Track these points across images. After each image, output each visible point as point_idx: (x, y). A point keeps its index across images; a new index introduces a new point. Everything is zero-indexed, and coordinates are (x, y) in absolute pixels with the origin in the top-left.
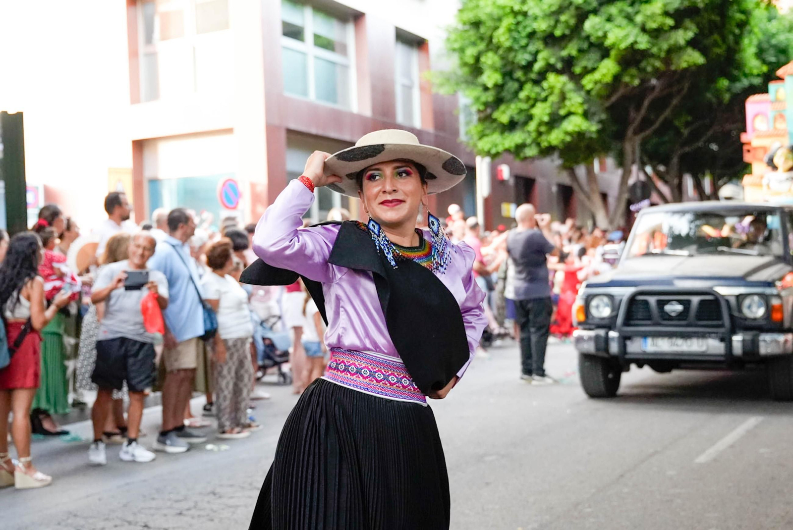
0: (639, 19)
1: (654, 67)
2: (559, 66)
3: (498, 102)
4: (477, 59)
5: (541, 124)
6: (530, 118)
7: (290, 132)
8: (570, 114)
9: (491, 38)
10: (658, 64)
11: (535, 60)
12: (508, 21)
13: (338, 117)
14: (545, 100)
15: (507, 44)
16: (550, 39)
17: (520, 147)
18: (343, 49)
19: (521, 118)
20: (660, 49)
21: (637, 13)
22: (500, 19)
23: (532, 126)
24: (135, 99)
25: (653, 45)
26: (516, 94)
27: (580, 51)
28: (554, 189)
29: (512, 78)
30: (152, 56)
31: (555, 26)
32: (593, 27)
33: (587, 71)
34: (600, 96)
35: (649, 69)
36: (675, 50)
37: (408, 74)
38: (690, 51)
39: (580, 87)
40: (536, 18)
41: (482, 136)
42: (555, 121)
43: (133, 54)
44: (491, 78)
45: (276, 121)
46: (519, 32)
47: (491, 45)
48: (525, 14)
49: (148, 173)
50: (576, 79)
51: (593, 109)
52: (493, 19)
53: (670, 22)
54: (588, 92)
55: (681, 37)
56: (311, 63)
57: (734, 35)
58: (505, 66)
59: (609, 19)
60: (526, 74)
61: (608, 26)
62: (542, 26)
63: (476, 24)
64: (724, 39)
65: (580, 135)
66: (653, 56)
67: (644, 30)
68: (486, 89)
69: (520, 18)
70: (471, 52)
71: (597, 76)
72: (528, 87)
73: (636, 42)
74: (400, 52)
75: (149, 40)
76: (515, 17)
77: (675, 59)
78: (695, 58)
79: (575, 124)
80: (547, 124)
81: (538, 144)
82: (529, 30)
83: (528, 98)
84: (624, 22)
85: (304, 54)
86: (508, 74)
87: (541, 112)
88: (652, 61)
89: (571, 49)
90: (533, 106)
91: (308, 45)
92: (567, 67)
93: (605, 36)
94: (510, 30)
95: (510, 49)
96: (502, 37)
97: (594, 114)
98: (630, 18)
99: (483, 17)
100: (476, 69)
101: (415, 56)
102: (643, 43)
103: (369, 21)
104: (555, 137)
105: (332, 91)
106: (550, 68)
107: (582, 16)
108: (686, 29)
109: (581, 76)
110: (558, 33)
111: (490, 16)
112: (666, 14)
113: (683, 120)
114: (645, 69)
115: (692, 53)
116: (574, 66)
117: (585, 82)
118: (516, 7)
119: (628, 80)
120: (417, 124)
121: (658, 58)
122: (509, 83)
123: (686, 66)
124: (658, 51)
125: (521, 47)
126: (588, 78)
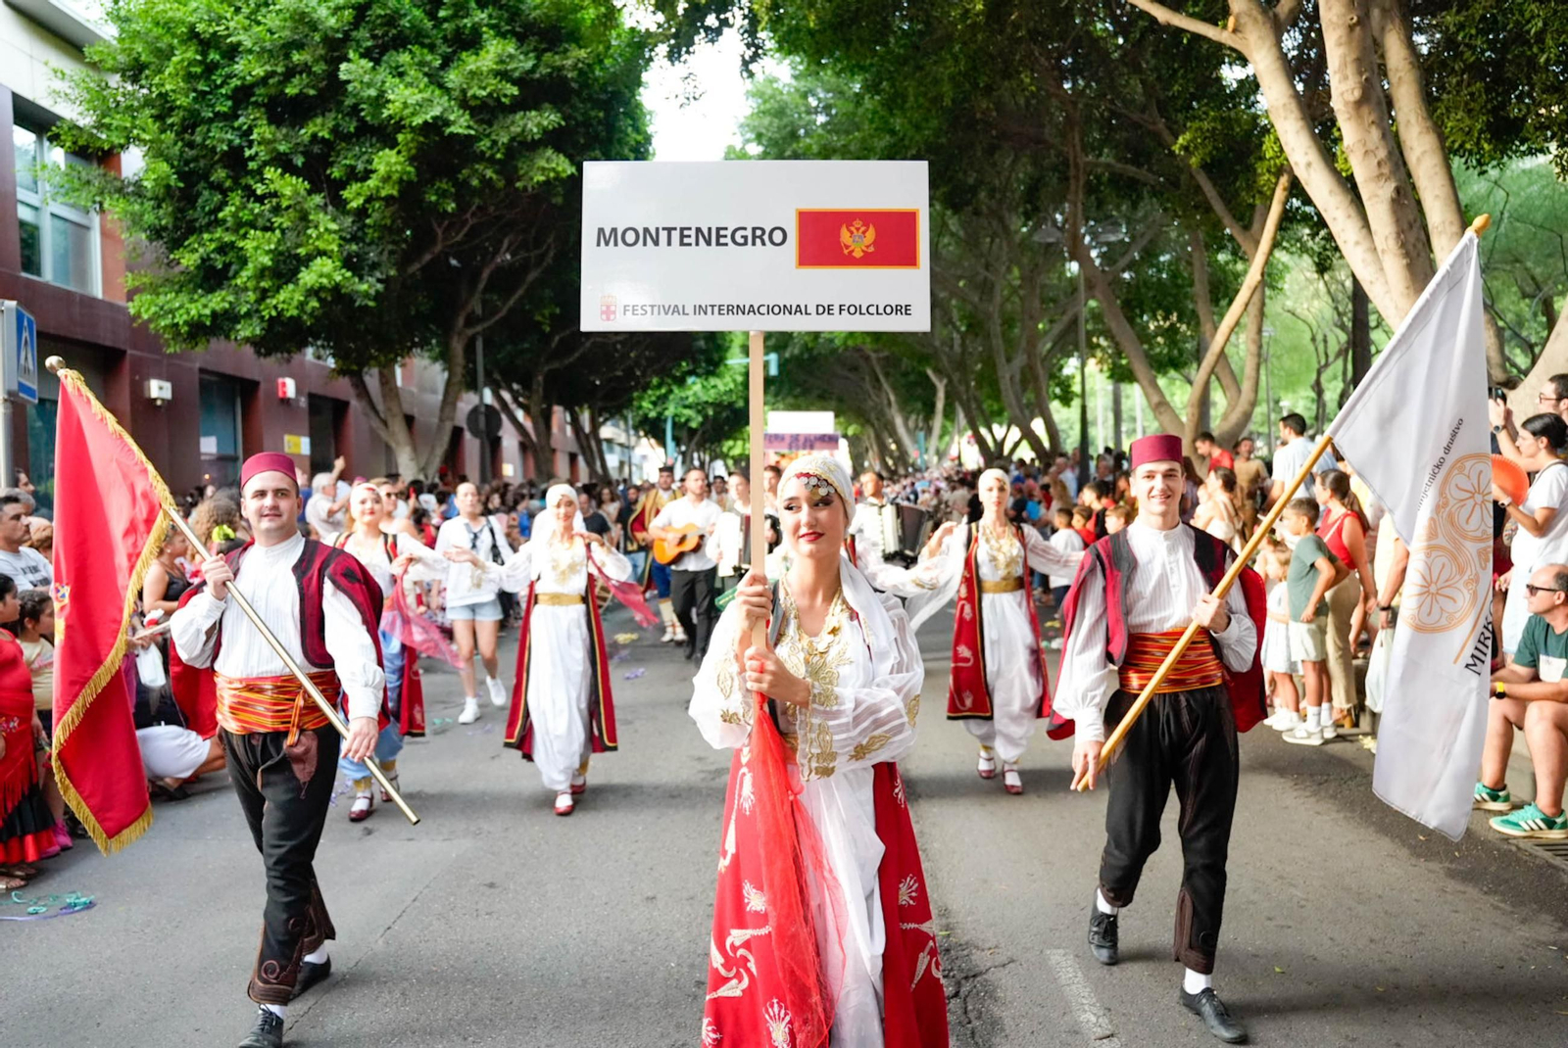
0: (453, 80)
1: (484, 181)
2: (299, 161)
5: (262, 273)
6: (242, 259)
8: (315, 254)
10: (489, 173)
11: (246, 144)
12: (186, 55)
14: (269, 228)
15: (188, 105)
16: (277, 104)
17: (224, 319)
20: (495, 143)
21: (446, 68)
23: (246, 277)
25: (480, 131)
26: (215, 213)
27: (335, 130)
29: (209, 184)
31: (285, 77)
32: (357, 78)
33: (356, 176)
34: (388, 231)
35: (475, 182)
36: (523, 147)
38: (549, 152)
39: (339, 204)
42: (285, 268)
50: (332, 188)
51: (371, 257)
53: (512, 91)
54: (355, 216)
55: (534, 122)
59: (395, 74)
60: (232, 177)
61: (390, 82)
62: (250, 68)
65: (340, 300)
66: (481, 157)
67: (464, 103)
71: (371, 184)
72: (236, 199)
73: (444, 119)
76: (204, 54)
77: (523, 167)
79: (321, 272)
80: (271, 272)
81: (259, 315)
82: (235, 82)
83: (236, 221)
84: (424, 82)
86: (201, 176)
87: (259, 249)
88: (479, 167)
89: (319, 127)
90: (246, 236)
92: (315, 168)
93: (383, 97)
94: (190, 74)
95: (195, 115)
98: (435, 79)
102: (461, 124)
104: (288, 299)
108: (542, 112)
109: (343, 184)
110: (290, 91)
111: (154, 49)
112: (503, 75)
113: (546, 312)
114: (466, 182)
115: (554, 157)
116: (331, 164)
117: (346, 194)
118: (200, 28)
119: (433, 198)
120: (98, 291)
121: (492, 161)
122: (206, 193)
123: (542, 178)
124: (491, 148)
125: (217, 114)
126: (355, 187)
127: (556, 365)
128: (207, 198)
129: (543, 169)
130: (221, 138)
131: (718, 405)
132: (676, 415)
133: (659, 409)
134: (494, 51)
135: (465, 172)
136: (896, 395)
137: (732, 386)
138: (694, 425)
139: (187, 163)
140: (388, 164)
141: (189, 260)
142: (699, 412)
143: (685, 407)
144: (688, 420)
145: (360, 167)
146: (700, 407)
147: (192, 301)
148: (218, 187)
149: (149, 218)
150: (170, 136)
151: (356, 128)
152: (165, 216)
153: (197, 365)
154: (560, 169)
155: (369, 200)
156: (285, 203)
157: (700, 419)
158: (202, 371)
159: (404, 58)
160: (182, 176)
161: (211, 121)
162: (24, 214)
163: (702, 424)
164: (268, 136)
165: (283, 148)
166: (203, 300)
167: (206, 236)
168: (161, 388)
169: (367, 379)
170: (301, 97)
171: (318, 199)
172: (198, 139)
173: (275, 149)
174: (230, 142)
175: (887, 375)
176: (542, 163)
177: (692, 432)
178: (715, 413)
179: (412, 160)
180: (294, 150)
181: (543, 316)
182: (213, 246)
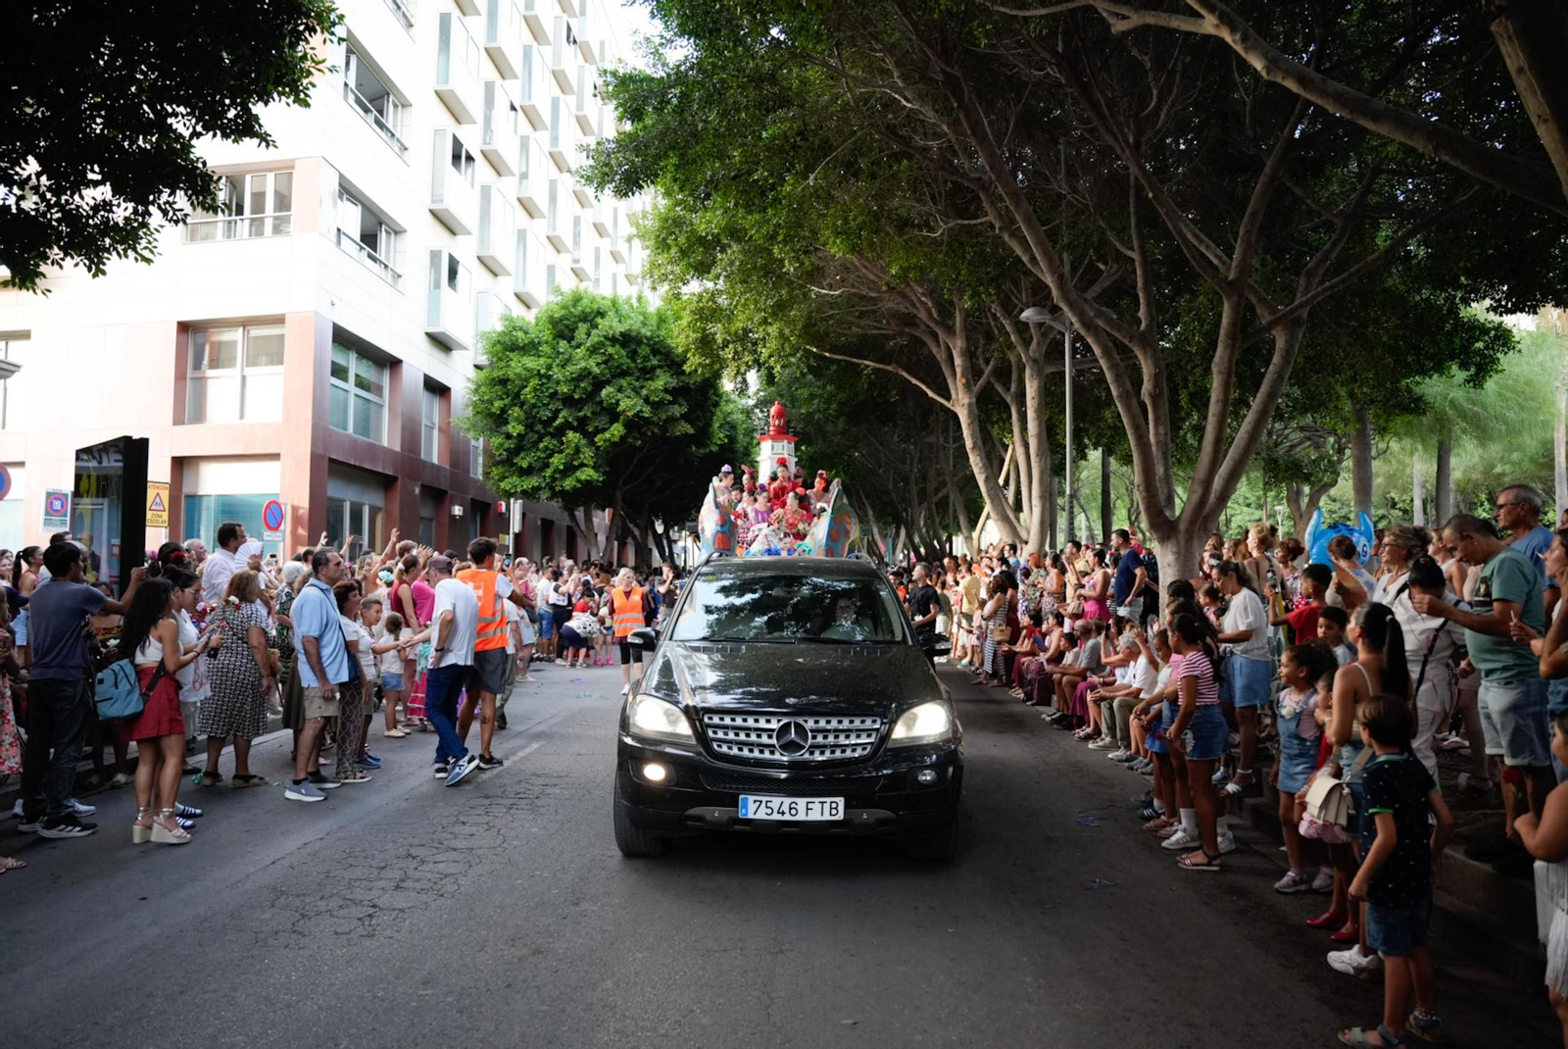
0: (644, 392)
1: (652, 432)
2: (575, 424)
3: (518, 450)
4: (503, 410)
5: (557, 470)
6: (547, 466)
7: (331, 460)
8: (582, 465)
9: (517, 395)
10: (656, 430)
11: (555, 417)
12: (534, 382)
13: (374, 450)
14: (561, 452)
15: (533, 401)
16: (568, 401)
17: (536, 489)
18: (379, 391)
19: (538, 465)
20: (659, 419)
21: (642, 387)
22: (527, 380)
23: (548, 472)
24: (178, 420)
25: (655, 414)
26: (535, 444)
27: (593, 413)
28: (539, 522)
29: (532, 430)
30: (200, 381)
31: (574, 391)
32: (608, 395)
33: (599, 431)
34: (606, 452)
35: (649, 434)
36: (672, 420)
37: (430, 418)
38: (683, 423)
39: (592, 443)
40: (558, 383)
41: (503, 478)
42: (569, 469)
43: (180, 376)
44: (515, 428)
45: (321, 452)
46: (543, 392)
47: (516, 398)
48: (549, 378)
49: (187, 490)
50: (590, 437)
51: (599, 463)
52: (521, 379)
53: (669, 398)
54: (598, 448)
55: (677, 410)
56: (352, 399)
58: (527, 419)
59: (620, 390)
60: (544, 428)
61: (620, 396)
62: (564, 389)
63: (503, 382)
65: (588, 483)
66: (653, 423)
67: (647, 400)
68: (509, 436)
69: (544, 381)
70: (498, 404)
71: (607, 435)
72: (547, 438)
73: (641, 411)
74: (424, 398)
75: (197, 366)
76: (540, 379)
77: (670, 428)
78: (687, 428)
79: (587, 474)
80: (561, 471)
81: (552, 488)
82: (551, 391)
83: (547, 448)
84: (632, 394)
85: (346, 391)
86: (529, 427)
87: (557, 461)
88: (652, 427)
89: (587, 411)
90: (551, 456)
91: (350, 385)
92: (581, 426)
93: (617, 403)
94: (535, 389)
95: (534, 406)
96: (528, 394)
97: (600, 466)
98: (636, 391)
99: (512, 376)
100: (500, 419)
101: (436, 402)
102: (647, 412)
103: (406, 369)
104: (569, 483)
105: (365, 424)
106: (567, 426)
107: (599, 384)
108: (680, 405)
109: (594, 434)
110: (577, 396)
111: (518, 375)
112: (666, 390)
114: (646, 434)
116: (590, 427)
117: (596, 440)
118: (542, 371)
119: (632, 442)
120: (435, 460)
121: (658, 426)
122: (531, 434)
125: (544, 405)
130: (545, 414)
134: (662, 381)
135: (647, 431)
136: (874, 511)
153: (470, 497)
158: (472, 500)
159: (624, 382)
168: (459, 510)
169: (577, 513)
170: (581, 398)
175: (867, 497)
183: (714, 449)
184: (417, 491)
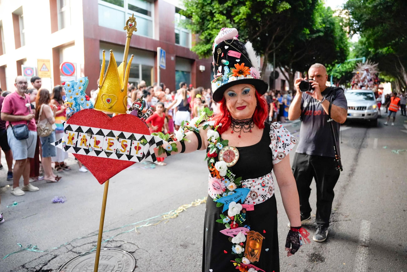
1: (268, 12)
2: (225, 12)
7: (102, 42)
10: (269, 10)
18: (150, 14)
30: (62, 13)
35: (266, 13)
38: (284, 2)
45: (92, 37)
49: (61, 62)
50: (232, 18)
57: (310, 4)
64: (305, 5)
66: (267, 6)
77: (277, 7)
88: (266, 9)
91: (125, 9)
103: (160, 3)
109: (234, 16)
113: (290, 46)
114: (263, 13)
115: (285, 4)
116: (232, 12)
117: (235, 19)
119: (255, 18)
120: (190, 47)
121: (269, 7)
123: (282, 10)
124: (269, 3)
126: (237, 17)
127: (295, 61)
128: (206, 23)
129: (282, 7)
130: (208, 9)
131: (346, 72)
132: (334, 75)
133: (329, 73)
135: (263, 10)
137: (350, 67)
138: (338, 77)
139: (202, 16)
140: (243, 10)
141: (202, 37)
142: (340, 74)
143: (336, 73)
144: (337, 76)
145: (238, 12)
146: (341, 73)
147: (203, 47)
148: (208, 20)
149: (195, 29)
150: (199, 10)
151: (238, 3)
152: (198, 28)
154: (286, 7)
155: (240, 20)
156: (221, 22)
157: (340, 76)
160: (200, 18)
161: (206, 5)
162: (176, 31)
163: (341, 78)
164: (218, 7)
165: (221, 9)
166: (205, 47)
167: (206, 32)
168: (202, 68)
171: (229, 21)
172: (204, 10)
173: (219, 10)
174: (210, 10)
176: (282, 6)
177: (338, 80)
178: (345, 74)
179: (250, 9)
180: (224, 10)
181: (290, 47)
182: (207, 34)
183: (321, 34)
184: (173, 58)
